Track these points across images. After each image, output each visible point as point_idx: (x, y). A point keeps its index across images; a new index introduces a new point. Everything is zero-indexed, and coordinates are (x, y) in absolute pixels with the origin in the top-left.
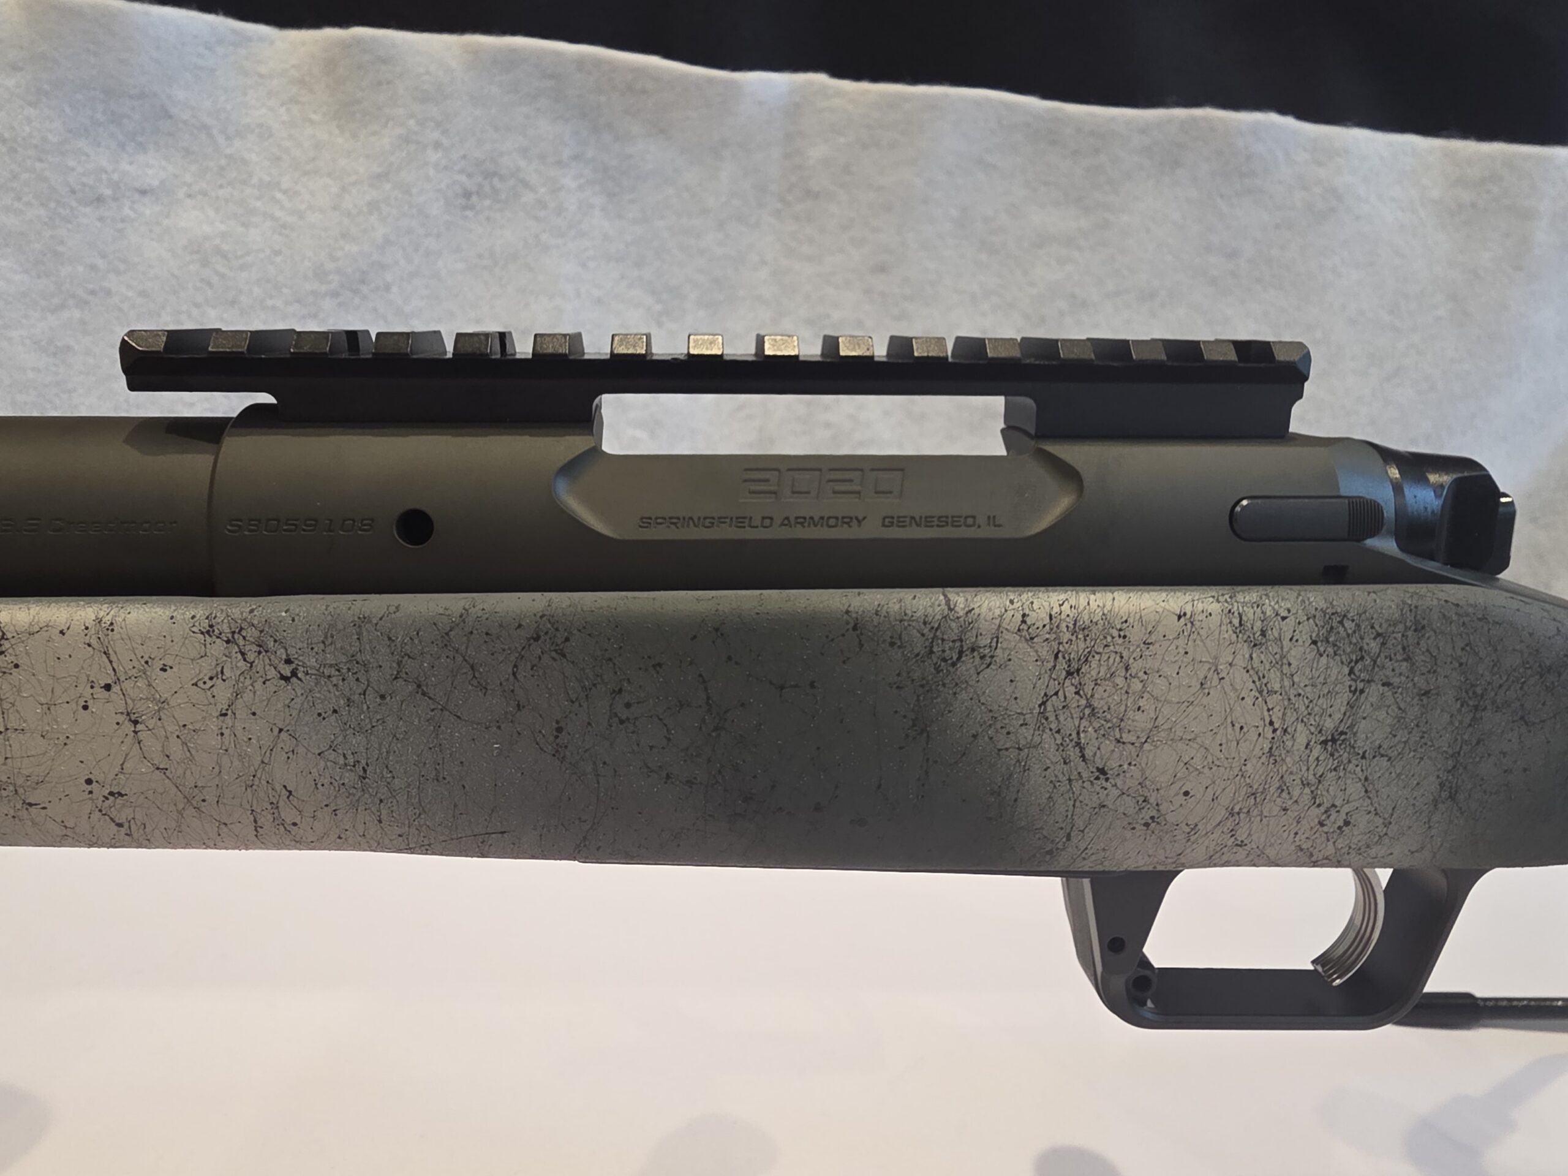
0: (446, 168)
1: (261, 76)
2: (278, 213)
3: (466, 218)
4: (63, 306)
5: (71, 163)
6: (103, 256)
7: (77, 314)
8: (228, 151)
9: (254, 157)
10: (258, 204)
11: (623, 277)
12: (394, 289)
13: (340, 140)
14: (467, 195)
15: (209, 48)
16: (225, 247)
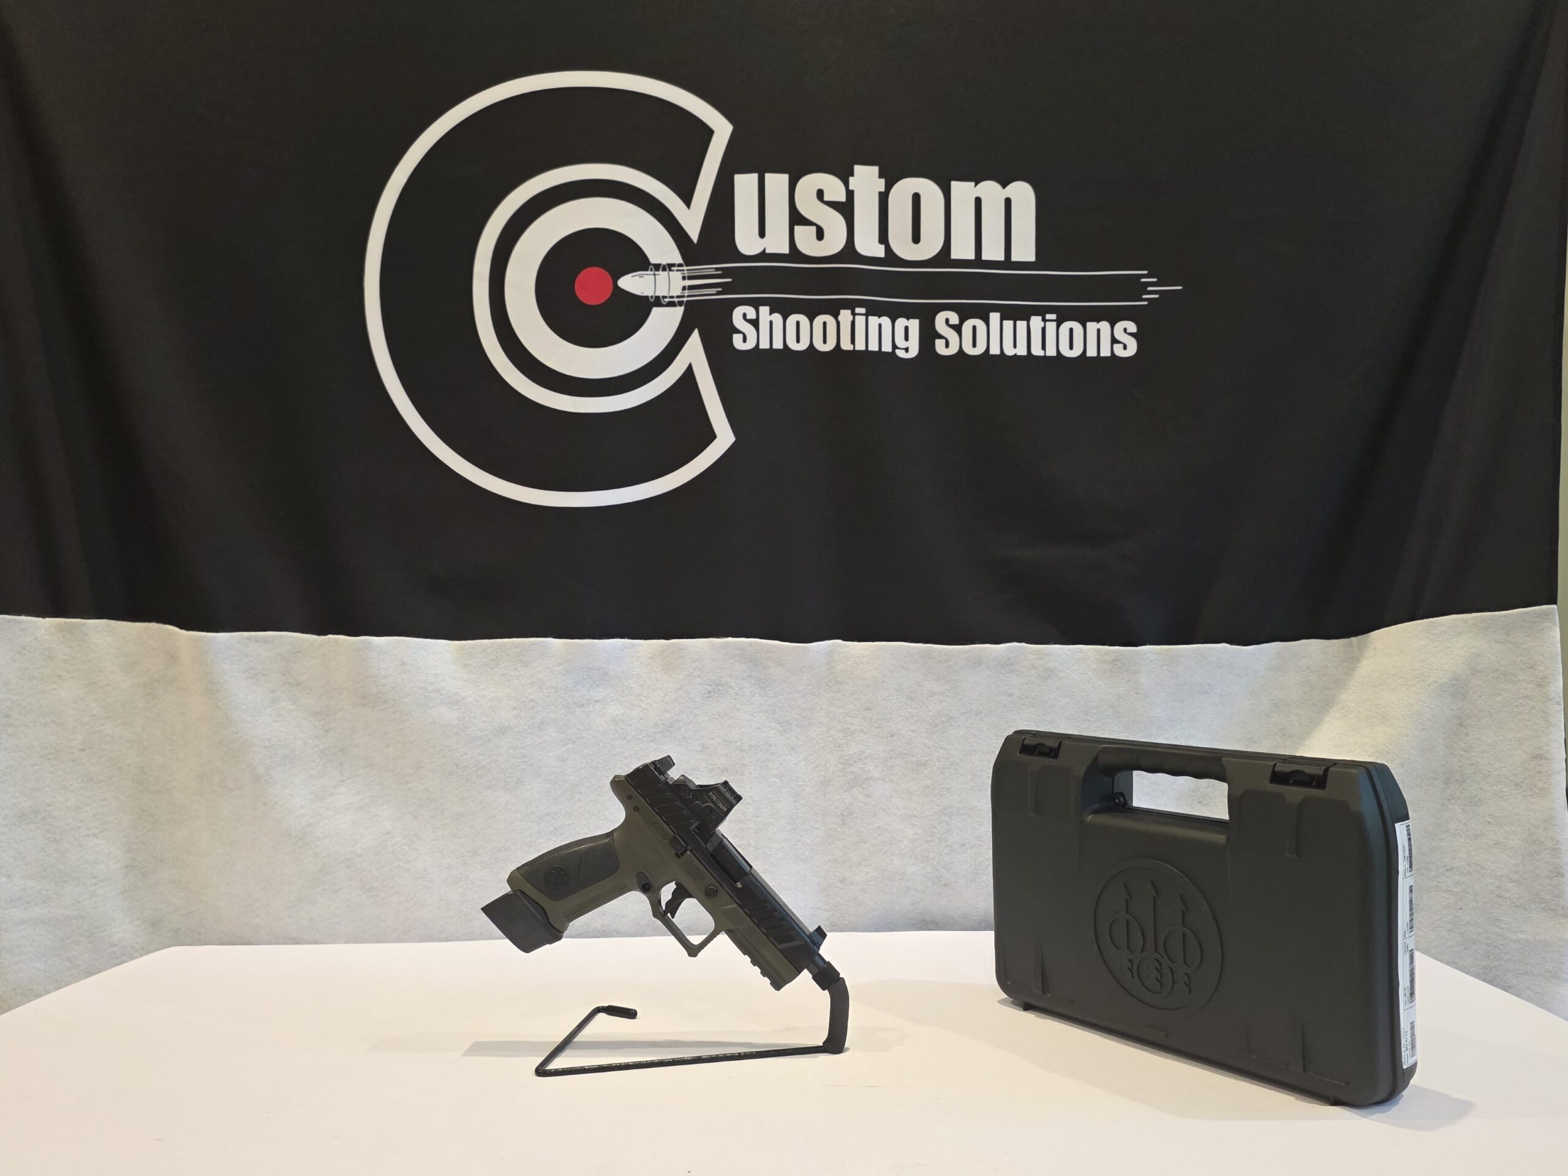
0: (703, 684)
1: (638, 657)
2: (642, 705)
3: (709, 701)
4: (567, 744)
5: (575, 694)
6: (582, 725)
7: (571, 746)
8: (626, 684)
9: (634, 686)
10: (635, 702)
11: (767, 718)
12: (682, 729)
13: (665, 677)
14: (710, 692)
15: (622, 650)
16: (624, 719)
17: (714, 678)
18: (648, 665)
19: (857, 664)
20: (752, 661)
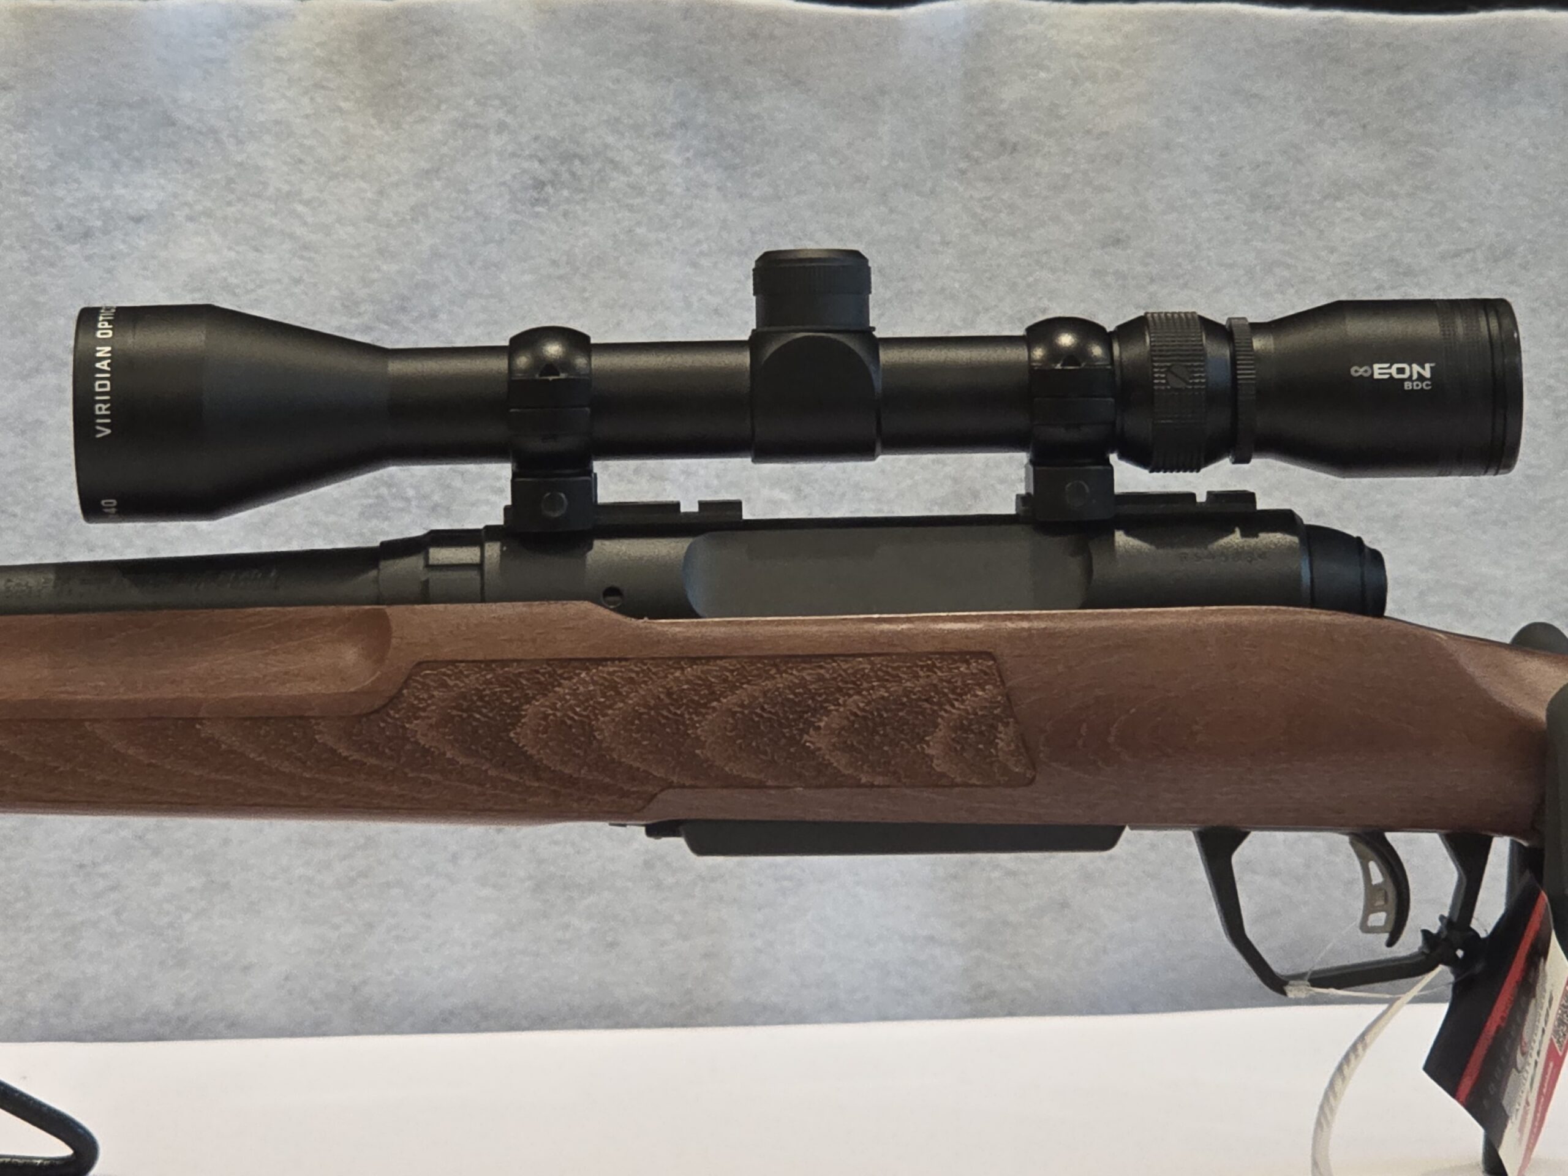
17: (553, 133)
18: (319, 86)
19: (1075, 81)
20: (694, 71)
